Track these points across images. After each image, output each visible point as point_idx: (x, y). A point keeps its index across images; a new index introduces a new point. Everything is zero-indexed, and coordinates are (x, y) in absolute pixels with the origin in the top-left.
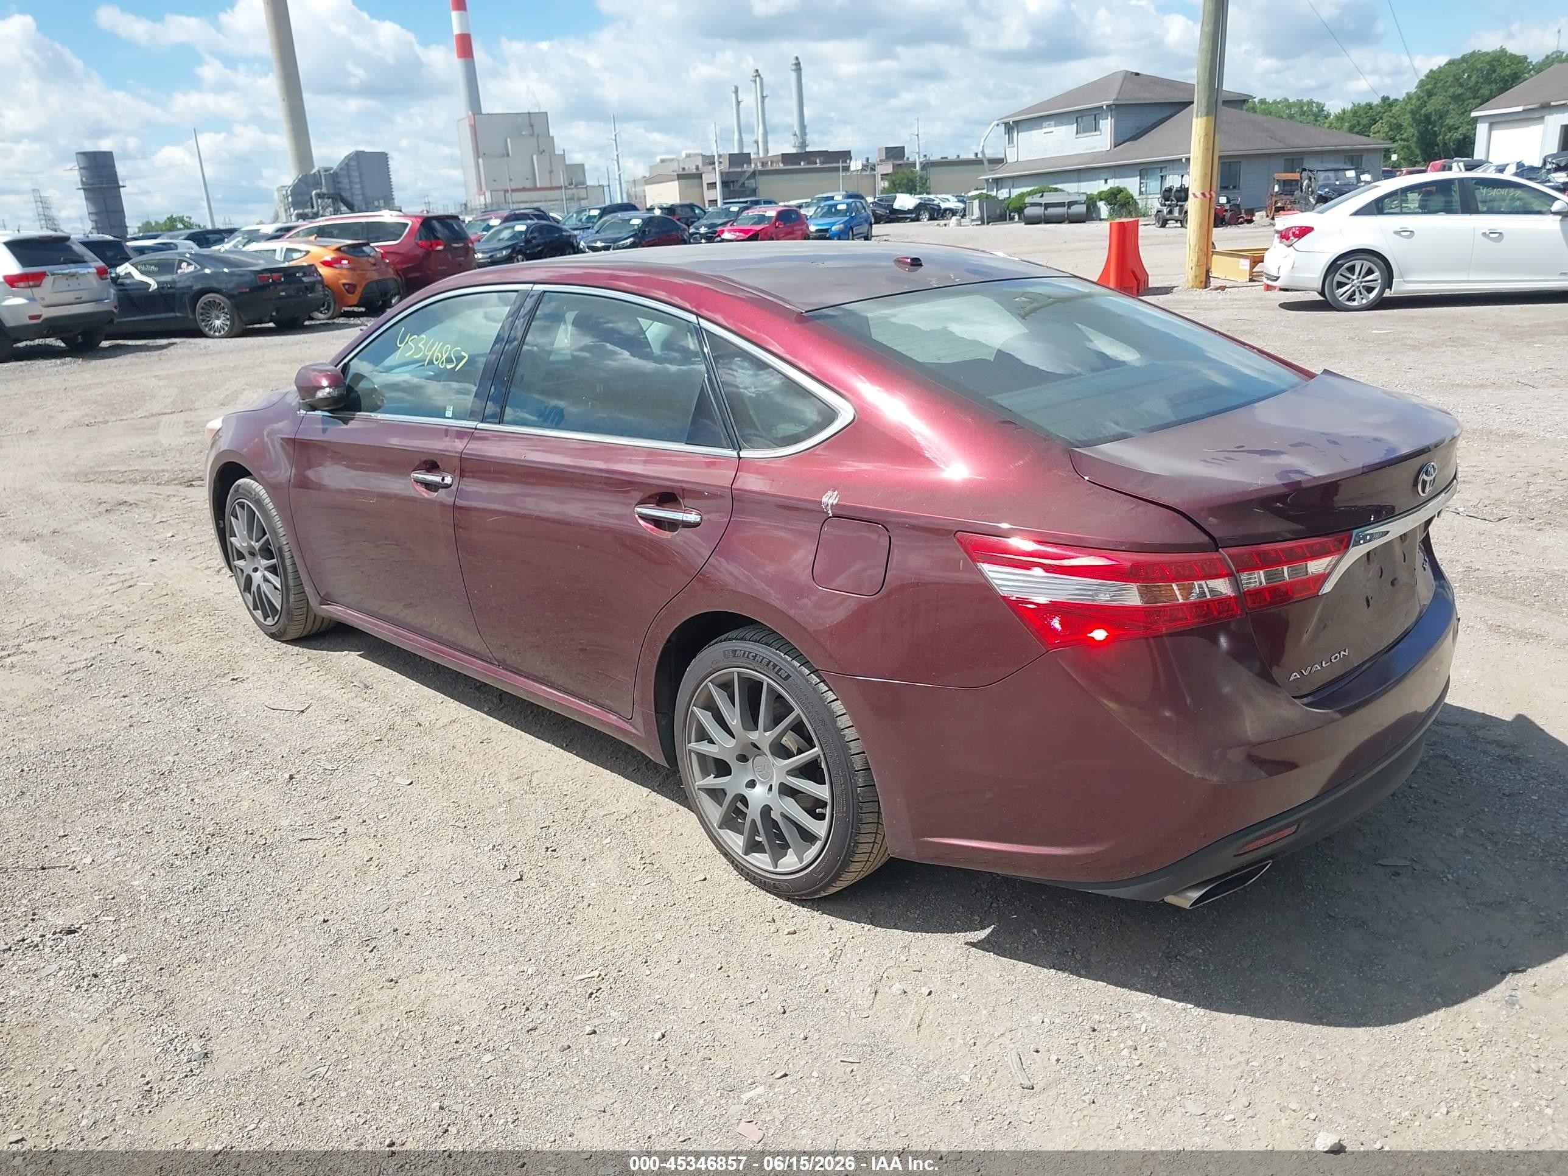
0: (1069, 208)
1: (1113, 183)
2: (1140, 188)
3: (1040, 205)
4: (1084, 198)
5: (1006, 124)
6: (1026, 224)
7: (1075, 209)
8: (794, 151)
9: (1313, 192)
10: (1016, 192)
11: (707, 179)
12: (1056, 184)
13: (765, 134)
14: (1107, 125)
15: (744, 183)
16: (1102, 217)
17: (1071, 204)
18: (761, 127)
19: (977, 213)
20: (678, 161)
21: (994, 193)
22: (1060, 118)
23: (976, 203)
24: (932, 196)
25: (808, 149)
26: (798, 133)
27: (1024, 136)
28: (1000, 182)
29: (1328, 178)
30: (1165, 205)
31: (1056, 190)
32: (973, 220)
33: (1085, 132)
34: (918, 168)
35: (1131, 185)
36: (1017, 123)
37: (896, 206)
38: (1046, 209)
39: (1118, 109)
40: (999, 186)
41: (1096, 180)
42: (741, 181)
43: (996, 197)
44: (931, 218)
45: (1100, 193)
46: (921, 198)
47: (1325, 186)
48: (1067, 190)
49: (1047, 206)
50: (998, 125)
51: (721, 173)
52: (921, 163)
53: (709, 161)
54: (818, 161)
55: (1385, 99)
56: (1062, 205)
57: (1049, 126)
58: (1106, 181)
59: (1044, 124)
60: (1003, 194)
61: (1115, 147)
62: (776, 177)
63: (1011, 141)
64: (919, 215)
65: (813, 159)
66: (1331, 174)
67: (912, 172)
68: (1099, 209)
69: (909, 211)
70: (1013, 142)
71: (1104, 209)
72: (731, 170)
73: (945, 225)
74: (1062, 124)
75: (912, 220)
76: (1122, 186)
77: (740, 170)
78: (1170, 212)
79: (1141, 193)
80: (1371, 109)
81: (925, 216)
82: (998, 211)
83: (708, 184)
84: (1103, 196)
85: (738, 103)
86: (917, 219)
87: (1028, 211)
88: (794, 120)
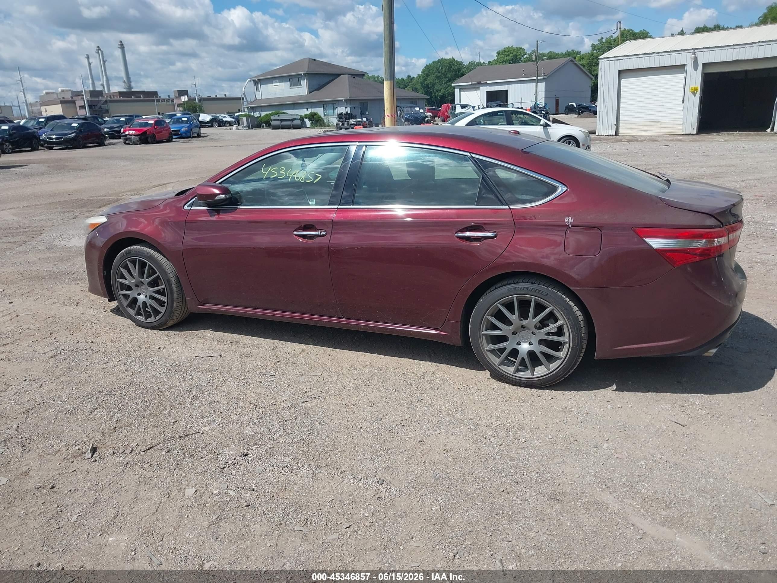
0: (292, 122)
1: (310, 111)
2: (324, 113)
3: (278, 120)
4: (299, 117)
5: (254, 81)
6: (272, 129)
7: (295, 122)
8: (125, 90)
9: (403, 117)
10: (263, 114)
11: (79, 103)
12: (283, 110)
13: (108, 80)
14: (304, 83)
15: (101, 107)
16: (307, 126)
17: (293, 120)
18: (104, 77)
19: (245, 123)
20: (57, 94)
21: (252, 114)
22: (281, 79)
23: (245, 119)
24: (218, 115)
25: (133, 90)
26: (126, 81)
27: (263, 87)
28: (254, 109)
29: (407, 111)
30: (340, 121)
31: (284, 113)
32: (244, 127)
33: (294, 86)
34: (197, 101)
35: (320, 111)
36: (260, 80)
37: (200, 119)
38: (281, 122)
39: (309, 76)
40: (254, 111)
41: (302, 109)
42: (99, 105)
43: (253, 116)
44: (219, 126)
45: (306, 115)
46: (212, 116)
47: (408, 114)
48: (289, 113)
49: (282, 121)
50: (250, 81)
51: (88, 101)
52: (198, 99)
53: (78, 94)
54: (142, 96)
55: (409, 76)
56: (289, 120)
57: (276, 82)
58: (307, 110)
59: (274, 81)
60: (257, 114)
61: (309, 93)
62: (119, 104)
63: (257, 89)
64: (212, 124)
65: (139, 95)
66: (409, 109)
67: (194, 103)
68: (305, 123)
69: (208, 122)
70: (258, 90)
71: (308, 123)
72: (93, 99)
73: (230, 129)
74: (282, 82)
75: (209, 127)
76: (315, 112)
77: (97, 99)
78: (343, 124)
79: (325, 115)
80: (404, 81)
81: (216, 125)
82: (256, 123)
83: (79, 106)
84: (307, 116)
85: (90, 64)
86: (212, 126)
87: (273, 123)
88: (123, 74)
